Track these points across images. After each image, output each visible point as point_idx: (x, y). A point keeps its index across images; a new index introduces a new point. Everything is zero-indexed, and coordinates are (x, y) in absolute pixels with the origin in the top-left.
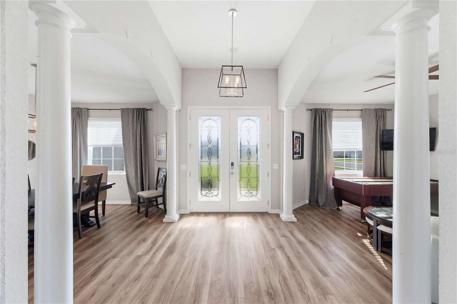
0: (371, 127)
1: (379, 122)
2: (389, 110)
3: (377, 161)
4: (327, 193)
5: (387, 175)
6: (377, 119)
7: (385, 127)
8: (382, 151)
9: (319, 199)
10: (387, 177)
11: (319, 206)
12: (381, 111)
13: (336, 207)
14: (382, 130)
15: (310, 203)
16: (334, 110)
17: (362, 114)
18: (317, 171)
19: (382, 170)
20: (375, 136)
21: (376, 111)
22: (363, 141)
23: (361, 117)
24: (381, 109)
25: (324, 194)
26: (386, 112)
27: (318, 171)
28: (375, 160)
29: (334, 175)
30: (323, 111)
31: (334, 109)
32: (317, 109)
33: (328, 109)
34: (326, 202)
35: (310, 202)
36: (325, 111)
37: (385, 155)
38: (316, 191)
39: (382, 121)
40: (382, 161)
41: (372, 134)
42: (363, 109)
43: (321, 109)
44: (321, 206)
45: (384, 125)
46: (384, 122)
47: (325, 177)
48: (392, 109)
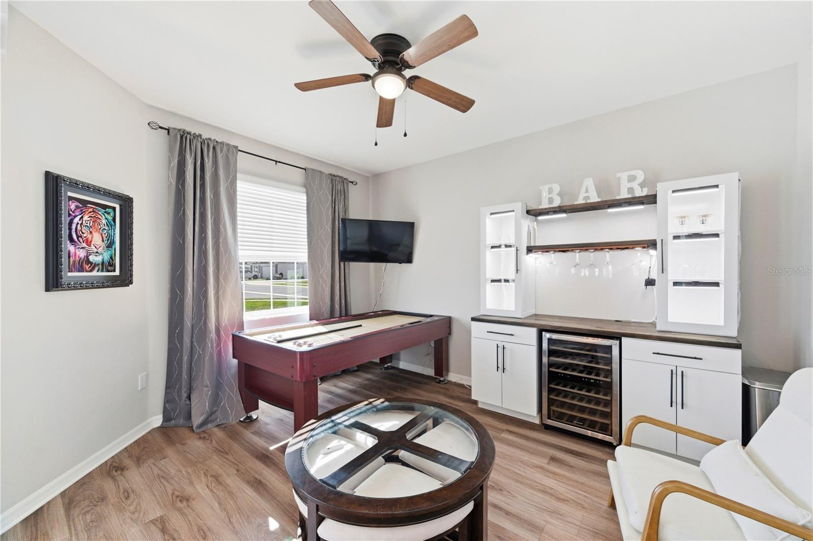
0: (323, 210)
1: (337, 203)
2: (352, 182)
3: (334, 282)
4: (218, 381)
5: (351, 313)
6: (334, 197)
7: (347, 214)
8: (343, 263)
9: (192, 405)
10: (351, 315)
11: (191, 428)
12: (339, 182)
13: (241, 418)
14: (341, 219)
15: (166, 424)
16: (240, 151)
17: (307, 178)
18: (188, 322)
19: (343, 302)
20: (330, 231)
21: (332, 180)
22: (308, 241)
23: (305, 186)
24: (340, 177)
25: (207, 387)
26: (347, 184)
27: (193, 319)
28: (330, 281)
29: (241, 327)
30: (208, 145)
31: (239, 149)
32: (189, 133)
33: (222, 143)
34: (215, 409)
35: (167, 418)
36: (214, 148)
37: (346, 271)
38: (184, 383)
39: (343, 203)
40: (343, 284)
41: (325, 227)
42: (308, 168)
43: (200, 136)
44: (197, 428)
45: (346, 210)
46: (345, 203)
47: (213, 335)
48: (357, 181)
